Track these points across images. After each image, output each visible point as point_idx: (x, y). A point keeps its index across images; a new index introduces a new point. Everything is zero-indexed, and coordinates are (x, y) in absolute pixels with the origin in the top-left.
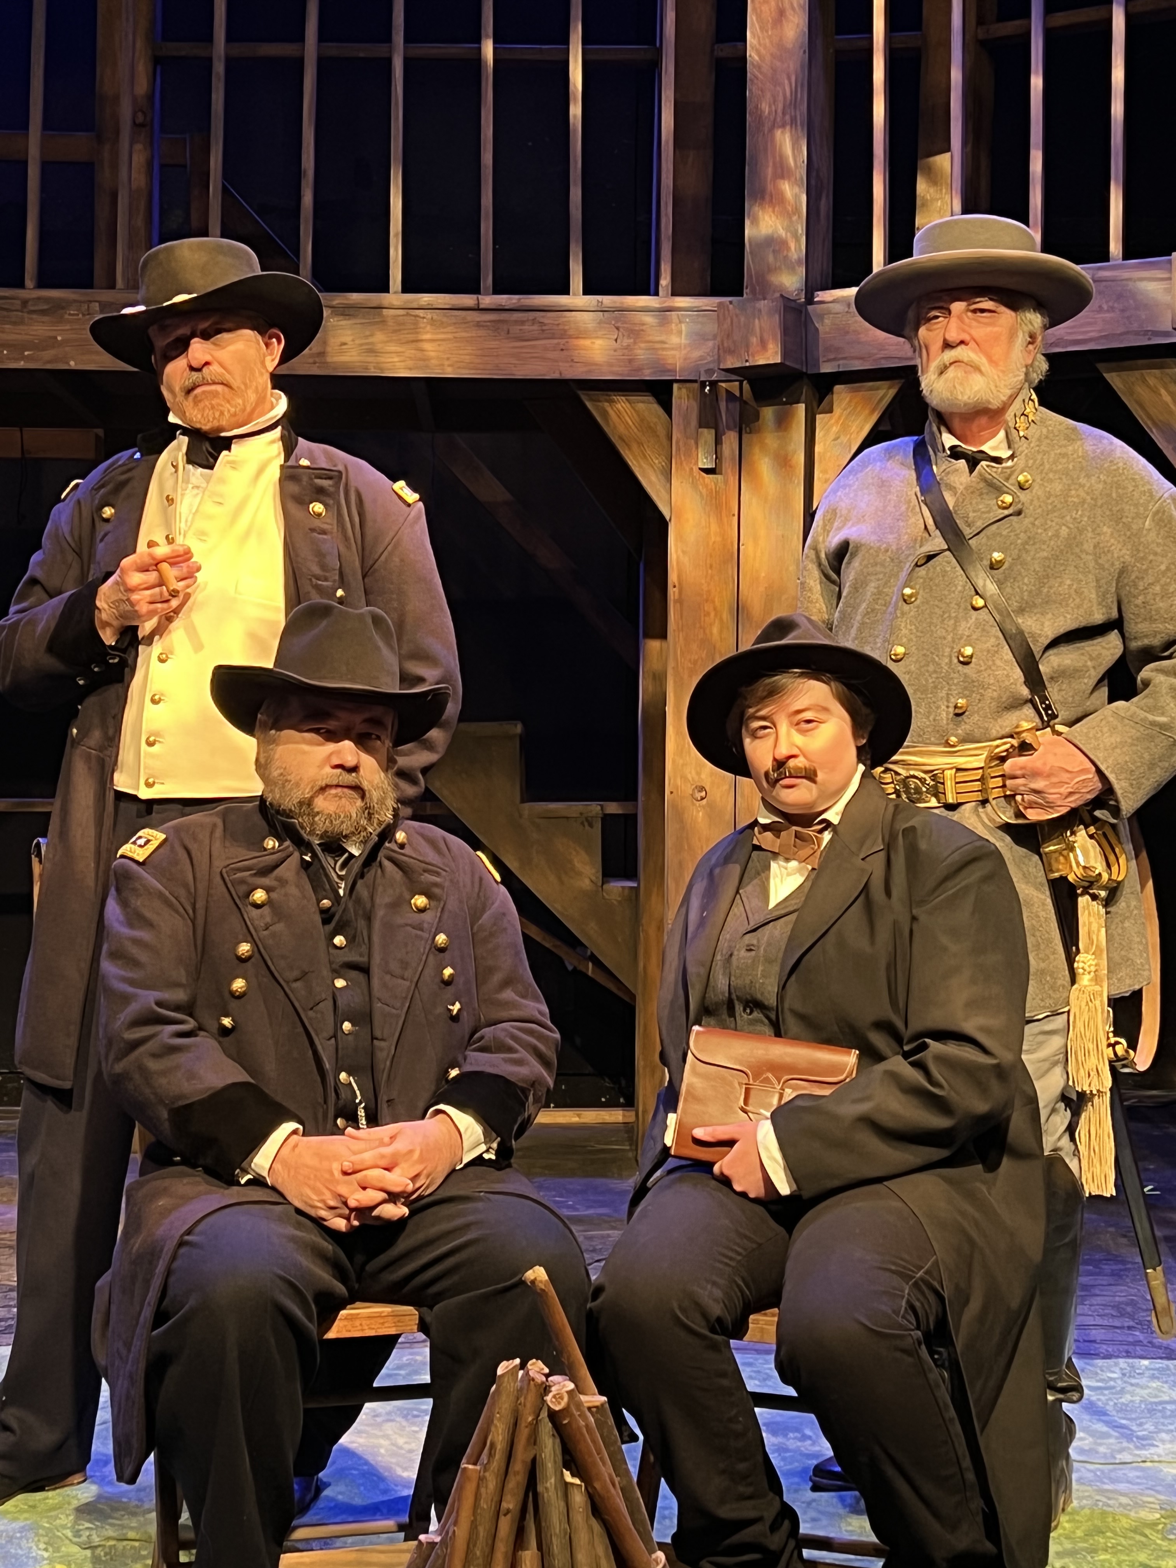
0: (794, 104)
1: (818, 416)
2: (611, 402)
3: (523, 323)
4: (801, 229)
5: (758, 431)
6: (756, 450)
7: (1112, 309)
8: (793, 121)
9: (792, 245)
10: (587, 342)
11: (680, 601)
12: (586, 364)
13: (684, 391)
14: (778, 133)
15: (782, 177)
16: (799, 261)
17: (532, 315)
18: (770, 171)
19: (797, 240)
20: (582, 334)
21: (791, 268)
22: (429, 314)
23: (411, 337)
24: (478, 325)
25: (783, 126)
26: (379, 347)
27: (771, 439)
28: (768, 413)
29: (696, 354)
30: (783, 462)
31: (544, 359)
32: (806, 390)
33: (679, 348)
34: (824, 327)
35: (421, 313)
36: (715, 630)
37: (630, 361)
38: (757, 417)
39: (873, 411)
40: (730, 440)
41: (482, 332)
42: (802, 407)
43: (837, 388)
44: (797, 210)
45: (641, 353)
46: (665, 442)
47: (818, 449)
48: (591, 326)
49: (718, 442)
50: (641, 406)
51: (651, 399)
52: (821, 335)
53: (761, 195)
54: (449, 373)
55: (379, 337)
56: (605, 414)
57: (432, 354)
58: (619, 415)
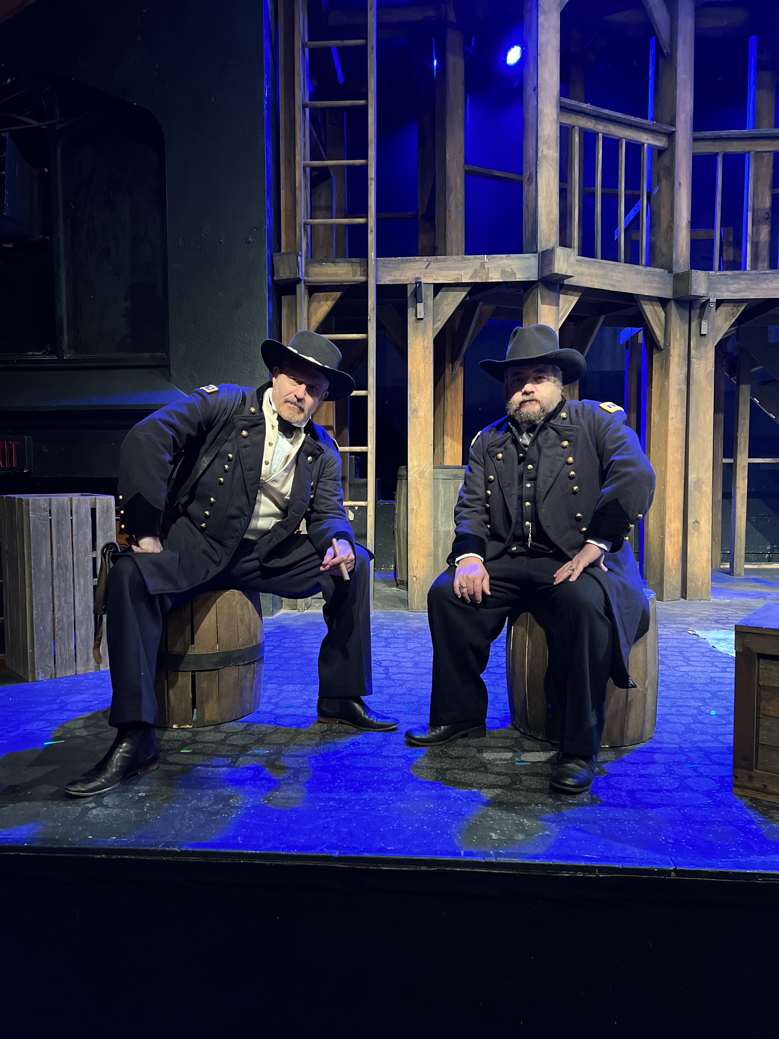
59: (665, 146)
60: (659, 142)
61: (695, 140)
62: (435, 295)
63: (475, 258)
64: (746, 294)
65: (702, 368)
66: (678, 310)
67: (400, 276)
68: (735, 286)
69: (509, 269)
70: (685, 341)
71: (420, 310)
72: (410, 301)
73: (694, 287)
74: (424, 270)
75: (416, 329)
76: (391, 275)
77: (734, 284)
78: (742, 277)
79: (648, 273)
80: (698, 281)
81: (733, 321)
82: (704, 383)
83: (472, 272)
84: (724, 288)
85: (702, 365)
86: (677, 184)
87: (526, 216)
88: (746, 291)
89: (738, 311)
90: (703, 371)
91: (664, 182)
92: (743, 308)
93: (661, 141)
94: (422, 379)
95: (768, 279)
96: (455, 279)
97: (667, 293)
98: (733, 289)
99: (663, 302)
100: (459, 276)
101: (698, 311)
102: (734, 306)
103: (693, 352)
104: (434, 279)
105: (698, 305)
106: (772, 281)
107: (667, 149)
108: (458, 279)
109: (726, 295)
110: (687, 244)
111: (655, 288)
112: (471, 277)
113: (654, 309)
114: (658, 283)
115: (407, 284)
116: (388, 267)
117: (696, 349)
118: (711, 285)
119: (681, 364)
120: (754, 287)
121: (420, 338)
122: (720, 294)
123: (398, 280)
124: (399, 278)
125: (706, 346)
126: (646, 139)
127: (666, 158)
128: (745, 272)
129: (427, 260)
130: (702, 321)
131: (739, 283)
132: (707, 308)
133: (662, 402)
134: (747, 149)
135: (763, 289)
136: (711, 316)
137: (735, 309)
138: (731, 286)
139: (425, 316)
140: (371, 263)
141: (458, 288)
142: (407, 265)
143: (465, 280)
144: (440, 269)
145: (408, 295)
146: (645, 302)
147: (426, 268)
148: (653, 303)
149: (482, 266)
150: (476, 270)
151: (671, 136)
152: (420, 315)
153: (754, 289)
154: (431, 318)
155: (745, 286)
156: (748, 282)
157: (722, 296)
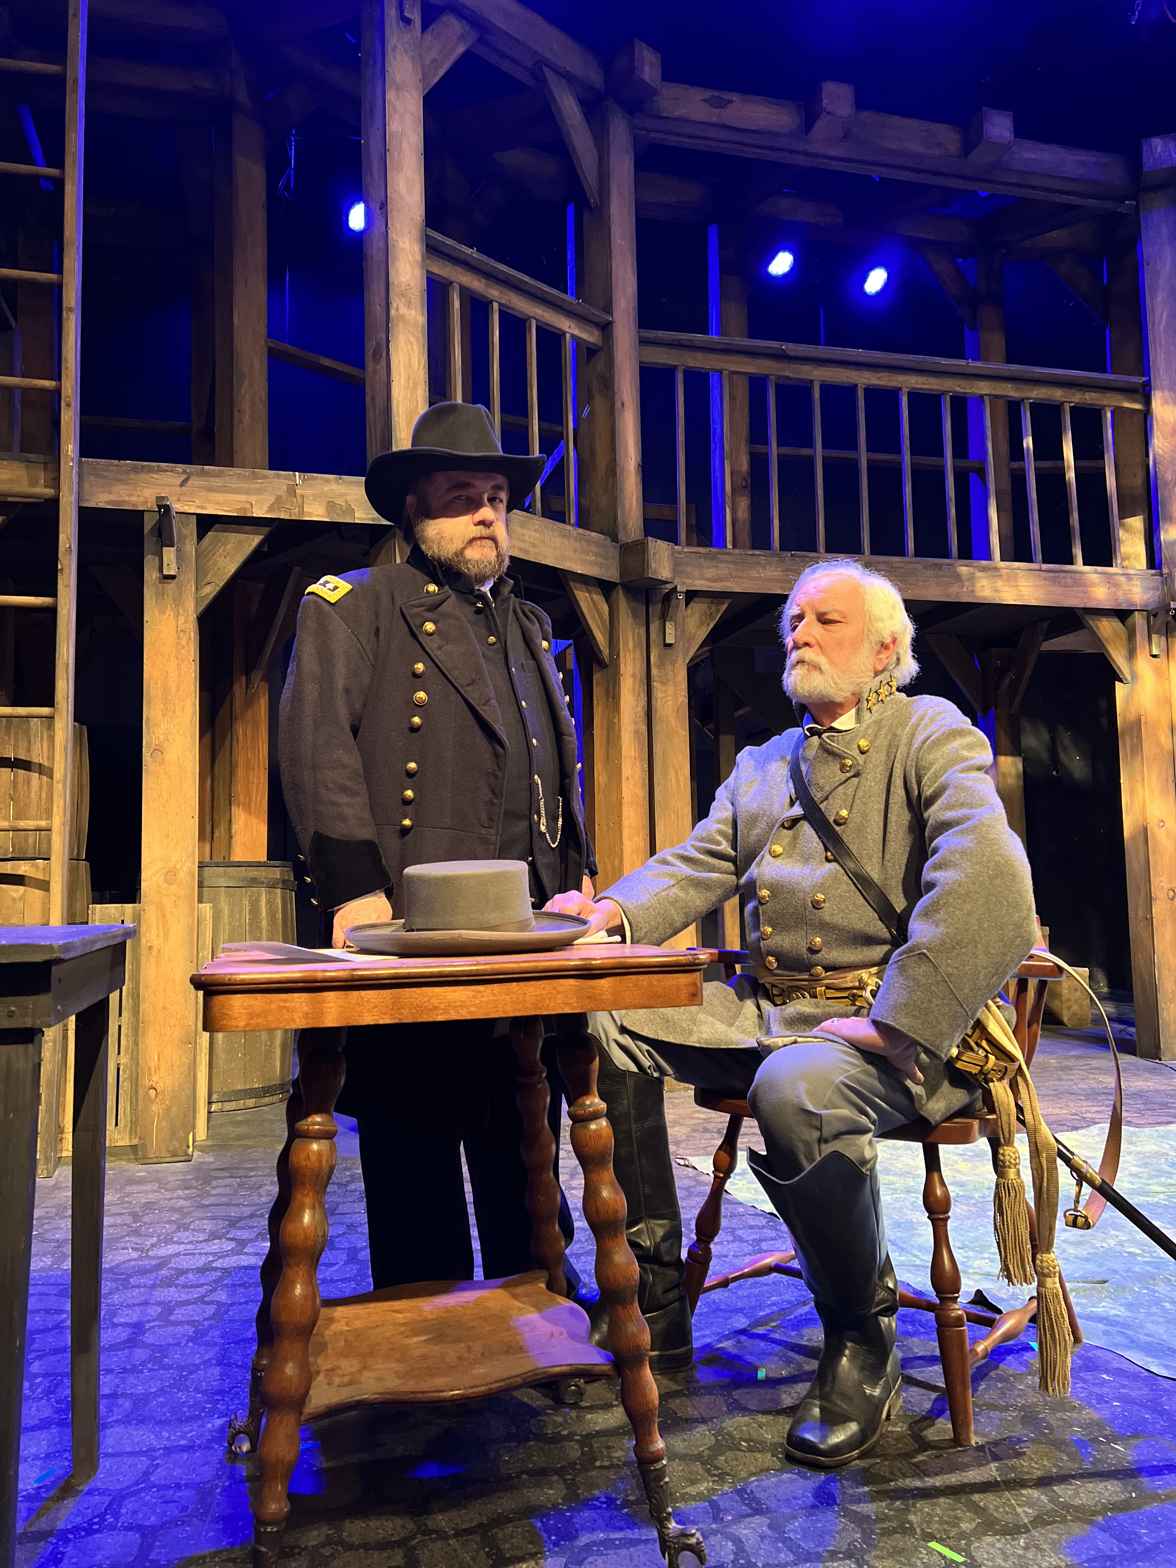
2: (1100, 620)
3: (1059, 577)
10: (1095, 589)
12: (1096, 600)
13: (1140, 615)
17: (1070, 575)
20: (1093, 585)
22: (1023, 573)
23: (1014, 584)
24: (1045, 579)
26: (1000, 588)
29: (1146, 597)
31: (1077, 597)
33: (1137, 593)
35: (1019, 571)
37: (1115, 600)
40: (1163, 644)
41: (1047, 582)
45: (1120, 596)
46: (1127, 642)
48: (1097, 581)
50: (1114, 623)
51: (1120, 620)
54: (1033, 603)
55: (999, 583)
56: (1098, 627)
57: (1025, 593)
58: (1104, 628)
59: (597, 343)
60: (589, 336)
61: (643, 342)
62: (201, 536)
63: (278, 476)
64: (729, 584)
65: (669, 698)
66: (628, 603)
67: (129, 495)
68: (711, 570)
69: (340, 501)
70: (642, 653)
71: (169, 559)
72: (149, 544)
73: (653, 565)
74: (177, 489)
75: (160, 595)
76: (110, 493)
77: (709, 568)
78: (721, 557)
79: (579, 538)
80: (658, 556)
81: (712, 626)
82: (673, 722)
83: (272, 499)
84: (696, 573)
85: (670, 693)
86: (618, 405)
87: (370, 414)
88: (729, 581)
89: (718, 611)
90: (670, 703)
91: (598, 398)
92: (725, 607)
93: (592, 334)
94: (173, 689)
95: (759, 564)
96: (238, 510)
97: (611, 574)
98: (709, 575)
99: (605, 587)
100: (248, 506)
101: (659, 607)
102: (712, 603)
103: (654, 671)
104: (198, 507)
105: (659, 598)
106: (764, 568)
107: (600, 349)
108: (245, 509)
109: (700, 585)
110: (637, 498)
111: (591, 563)
112: (271, 509)
113: (592, 599)
114: (597, 555)
115: (143, 511)
116: (104, 477)
117: (659, 667)
118: (677, 566)
119: (637, 691)
120: (740, 574)
121: (169, 612)
122: (691, 581)
123: (125, 502)
124: (127, 498)
125: (673, 663)
126: (569, 327)
127: (600, 364)
128: (725, 550)
129: (184, 472)
130: (667, 623)
131: (717, 567)
132: (673, 602)
133: (610, 752)
134: (718, 366)
135: (753, 578)
136: (680, 616)
137: (714, 608)
138: (706, 571)
139: (178, 573)
140: (66, 463)
141: (247, 528)
142: (143, 476)
143: (259, 512)
144: (210, 489)
145: (146, 531)
146: (577, 585)
147: (183, 484)
148: (590, 588)
149: (292, 491)
150: (279, 498)
151: (606, 328)
152: (169, 570)
153: (739, 577)
154: (192, 576)
155: (726, 572)
156: (731, 566)
157: (695, 586)
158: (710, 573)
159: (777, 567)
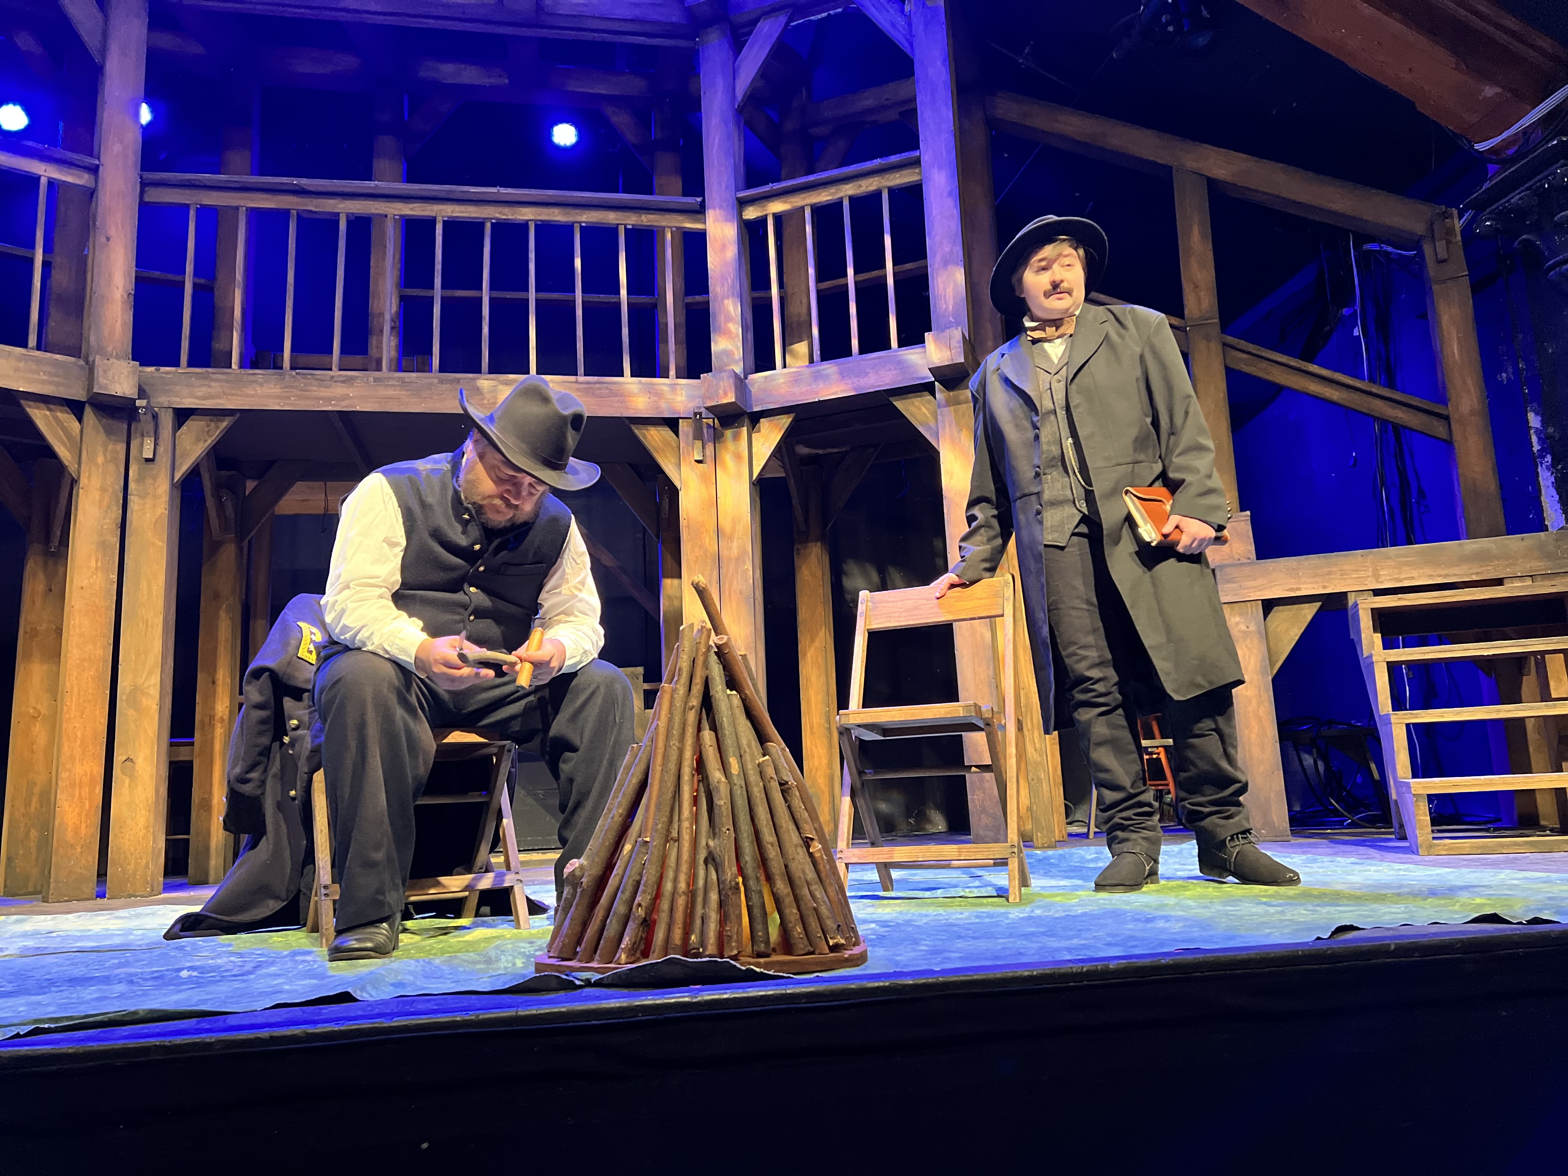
0: (733, 287)
1: (753, 435)
2: (647, 430)
3: (600, 389)
4: (740, 344)
5: (724, 441)
6: (723, 452)
7: (895, 369)
8: (733, 295)
9: (736, 352)
10: (634, 399)
11: (688, 526)
12: (634, 409)
13: (685, 424)
14: (726, 302)
15: (729, 321)
16: (739, 360)
17: (605, 385)
18: (722, 318)
19: (738, 349)
20: (631, 395)
21: (736, 362)
25: (728, 298)
27: (730, 445)
28: (729, 433)
29: (691, 404)
30: (738, 456)
31: (612, 406)
32: (746, 421)
33: (682, 402)
34: (754, 389)
36: (707, 540)
37: (657, 408)
38: (722, 435)
39: (780, 430)
40: (710, 447)
42: (745, 429)
43: (762, 420)
44: (737, 336)
45: (663, 405)
46: (676, 449)
47: (754, 450)
48: (636, 391)
49: (703, 448)
50: (663, 432)
51: (668, 429)
52: (753, 393)
53: (719, 331)
56: (644, 436)
58: (652, 437)
59: (82, 184)
65: (147, 511)
66: (99, 421)
70: (117, 468)
77: (199, 386)
78: (214, 376)
79: (38, 361)
80: (110, 374)
81: (209, 442)
82: (150, 534)
84: (184, 392)
85: (148, 506)
86: (103, 238)
88: (222, 398)
89: (217, 427)
90: (149, 515)
92: (226, 423)
95: (255, 382)
97: (78, 394)
98: (200, 394)
102: (211, 421)
103: (132, 486)
106: (261, 385)
107: (84, 188)
109: (188, 403)
110: (124, 324)
111: (43, 382)
113: (53, 416)
117: (139, 481)
118: (148, 385)
119: (105, 503)
120: (234, 392)
122: (181, 400)
125: (155, 479)
126: (41, 170)
130: (146, 439)
131: (210, 387)
134: (234, 203)
135: (249, 396)
138: (195, 390)
146: (31, 403)
148: (52, 406)
153: (233, 395)
155: (220, 390)
156: (225, 384)
157: (182, 403)
158: (202, 391)
159: (276, 385)
